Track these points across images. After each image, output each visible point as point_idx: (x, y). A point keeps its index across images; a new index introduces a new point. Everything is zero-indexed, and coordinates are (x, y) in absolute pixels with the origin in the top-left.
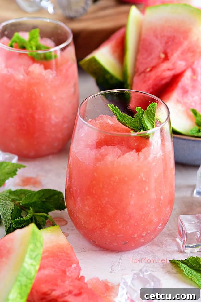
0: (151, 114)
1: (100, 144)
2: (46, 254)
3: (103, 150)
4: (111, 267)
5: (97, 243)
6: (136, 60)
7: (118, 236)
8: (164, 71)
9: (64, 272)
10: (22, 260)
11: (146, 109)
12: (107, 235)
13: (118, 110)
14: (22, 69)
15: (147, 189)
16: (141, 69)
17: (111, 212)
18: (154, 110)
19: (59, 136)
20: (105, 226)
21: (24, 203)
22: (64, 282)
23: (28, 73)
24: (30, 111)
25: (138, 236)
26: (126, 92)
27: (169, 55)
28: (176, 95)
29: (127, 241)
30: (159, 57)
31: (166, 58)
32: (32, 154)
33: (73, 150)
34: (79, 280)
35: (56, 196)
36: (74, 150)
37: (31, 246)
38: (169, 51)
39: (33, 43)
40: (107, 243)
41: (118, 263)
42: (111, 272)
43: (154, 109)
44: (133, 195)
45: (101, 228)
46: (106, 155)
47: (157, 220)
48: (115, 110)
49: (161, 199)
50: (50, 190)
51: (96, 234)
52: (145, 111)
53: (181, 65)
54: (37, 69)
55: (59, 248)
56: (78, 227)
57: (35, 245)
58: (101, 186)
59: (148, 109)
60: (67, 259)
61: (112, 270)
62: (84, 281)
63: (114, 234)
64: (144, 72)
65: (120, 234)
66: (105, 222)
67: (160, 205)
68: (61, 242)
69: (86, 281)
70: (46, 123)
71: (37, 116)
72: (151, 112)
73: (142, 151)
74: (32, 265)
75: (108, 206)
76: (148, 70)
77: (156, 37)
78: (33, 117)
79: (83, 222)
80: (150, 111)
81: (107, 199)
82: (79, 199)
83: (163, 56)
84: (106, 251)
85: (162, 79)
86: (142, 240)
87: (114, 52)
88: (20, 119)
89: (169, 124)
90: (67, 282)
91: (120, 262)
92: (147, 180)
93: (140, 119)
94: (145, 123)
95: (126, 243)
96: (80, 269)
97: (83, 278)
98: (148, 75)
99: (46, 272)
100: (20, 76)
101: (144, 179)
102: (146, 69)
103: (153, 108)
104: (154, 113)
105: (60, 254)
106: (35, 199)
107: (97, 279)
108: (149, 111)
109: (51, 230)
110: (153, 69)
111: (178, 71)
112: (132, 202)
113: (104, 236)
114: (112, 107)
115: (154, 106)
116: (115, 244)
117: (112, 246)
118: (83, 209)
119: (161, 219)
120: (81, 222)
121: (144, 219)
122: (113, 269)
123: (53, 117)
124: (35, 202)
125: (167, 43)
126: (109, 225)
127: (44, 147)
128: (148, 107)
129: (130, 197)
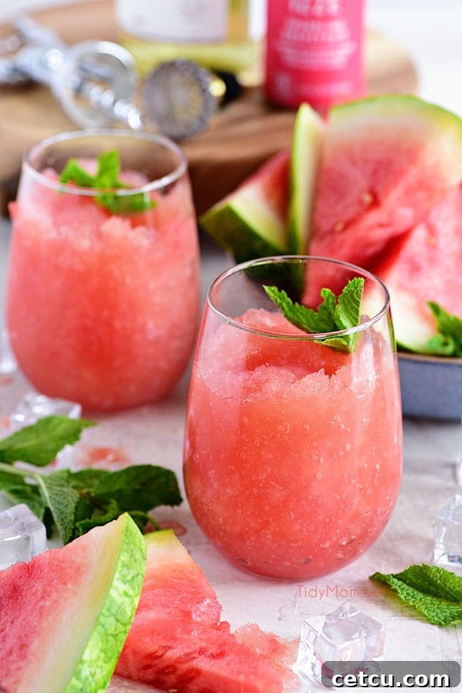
0: (352, 301)
1: (252, 364)
2: (151, 582)
3: (260, 373)
4: (280, 610)
5: (250, 564)
6: (313, 210)
7: (293, 545)
8: (371, 228)
9: (188, 615)
10: (108, 584)
11: (342, 292)
12: (270, 544)
13: (284, 298)
14: (87, 229)
15: (348, 447)
16: (325, 225)
17: (277, 495)
18: (357, 293)
19: (163, 364)
20: (265, 525)
21: (98, 492)
22: (189, 632)
23: (99, 236)
24: (105, 314)
25: (331, 547)
26: (301, 261)
27: (381, 196)
28: (396, 275)
29: (311, 557)
30: (361, 202)
31: (376, 203)
32: (108, 402)
33: (199, 376)
34: (218, 629)
35: (162, 479)
36: (201, 376)
37: (124, 557)
38: (380, 188)
39: (106, 181)
40: (271, 562)
41: (293, 601)
42: (280, 619)
43: (357, 291)
44: (322, 460)
45: (257, 531)
46: (267, 381)
47: (369, 513)
48: (279, 297)
49: (376, 469)
50: (148, 468)
51: (248, 543)
52: (340, 296)
53: (405, 215)
54: (116, 227)
55: (174, 571)
56: (211, 532)
57: (132, 556)
58: (257, 442)
59: (347, 292)
60: (193, 590)
61: (281, 614)
62: (229, 630)
63: (283, 542)
64: (332, 232)
65: (296, 541)
66: (265, 518)
67: (375, 481)
68: (178, 561)
69: (232, 630)
70: (137, 337)
71: (118, 324)
72: (353, 297)
73: (337, 372)
74: (126, 594)
75: (272, 483)
76: (339, 227)
77: (353, 162)
78: (110, 325)
79: (221, 519)
80: (351, 295)
81: (269, 469)
82: (211, 473)
83: (367, 199)
84: (266, 580)
85: (368, 245)
86: (340, 555)
87: (269, 195)
88: (85, 330)
89: (388, 319)
90: (195, 633)
91: (296, 602)
92: (349, 430)
93: (330, 315)
94: (341, 322)
95: (308, 562)
96: (220, 608)
97: (226, 625)
98: (339, 238)
99: (152, 615)
100: (85, 243)
101: (343, 427)
102: (335, 225)
103: (356, 288)
104: (358, 299)
105: (179, 582)
106: (119, 485)
107: (256, 629)
108: (348, 296)
109: (156, 539)
110: (349, 224)
111: (399, 228)
112: (319, 475)
113: (265, 547)
114: (273, 292)
115: (358, 284)
116: (287, 564)
117: (279, 568)
118: (221, 493)
119: (377, 511)
120: (218, 521)
121: (343, 511)
122: (283, 614)
123: (150, 325)
124: (119, 491)
125: (375, 173)
126: (275, 523)
127: (132, 389)
128: (346, 287)
129: (314, 464)
